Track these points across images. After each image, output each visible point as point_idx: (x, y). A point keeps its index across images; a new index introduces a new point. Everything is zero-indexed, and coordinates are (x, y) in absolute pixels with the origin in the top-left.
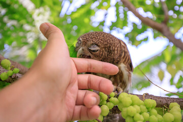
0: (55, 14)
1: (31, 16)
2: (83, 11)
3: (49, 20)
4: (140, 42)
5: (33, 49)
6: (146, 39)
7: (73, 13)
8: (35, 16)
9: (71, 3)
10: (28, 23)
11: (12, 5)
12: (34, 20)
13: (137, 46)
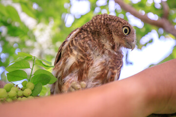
4: (145, 45)
6: (151, 41)
10: (30, 38)
11: (12, 24)
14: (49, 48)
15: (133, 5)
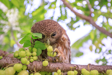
0: (21, 13)
1: (5, 15)
2: (39, 10)
3: (17, 17)
4: (75, 28)
5: (8, 36)
6: (79, 26)
7: (33, 12)
8: (8, 15)
9: (32, 5)
10: (3, 19)
12: (7, 17)
13: (74, 30)
14: (16, 26)
15: (70, 4)
